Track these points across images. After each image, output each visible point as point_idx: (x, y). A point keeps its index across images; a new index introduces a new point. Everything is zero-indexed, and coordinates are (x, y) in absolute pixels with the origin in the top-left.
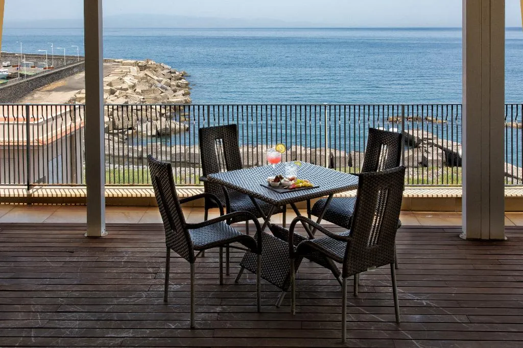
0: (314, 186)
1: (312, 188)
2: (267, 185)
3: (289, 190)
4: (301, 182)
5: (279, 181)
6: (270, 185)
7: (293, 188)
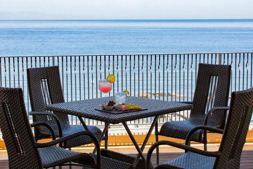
0: (143, 109)
1: (142, 110)
2: (101, 109)
3: (122, 112)
4: (131, 106)
5: (112, 105)
6: (104, 109)
7: (125, 111)
